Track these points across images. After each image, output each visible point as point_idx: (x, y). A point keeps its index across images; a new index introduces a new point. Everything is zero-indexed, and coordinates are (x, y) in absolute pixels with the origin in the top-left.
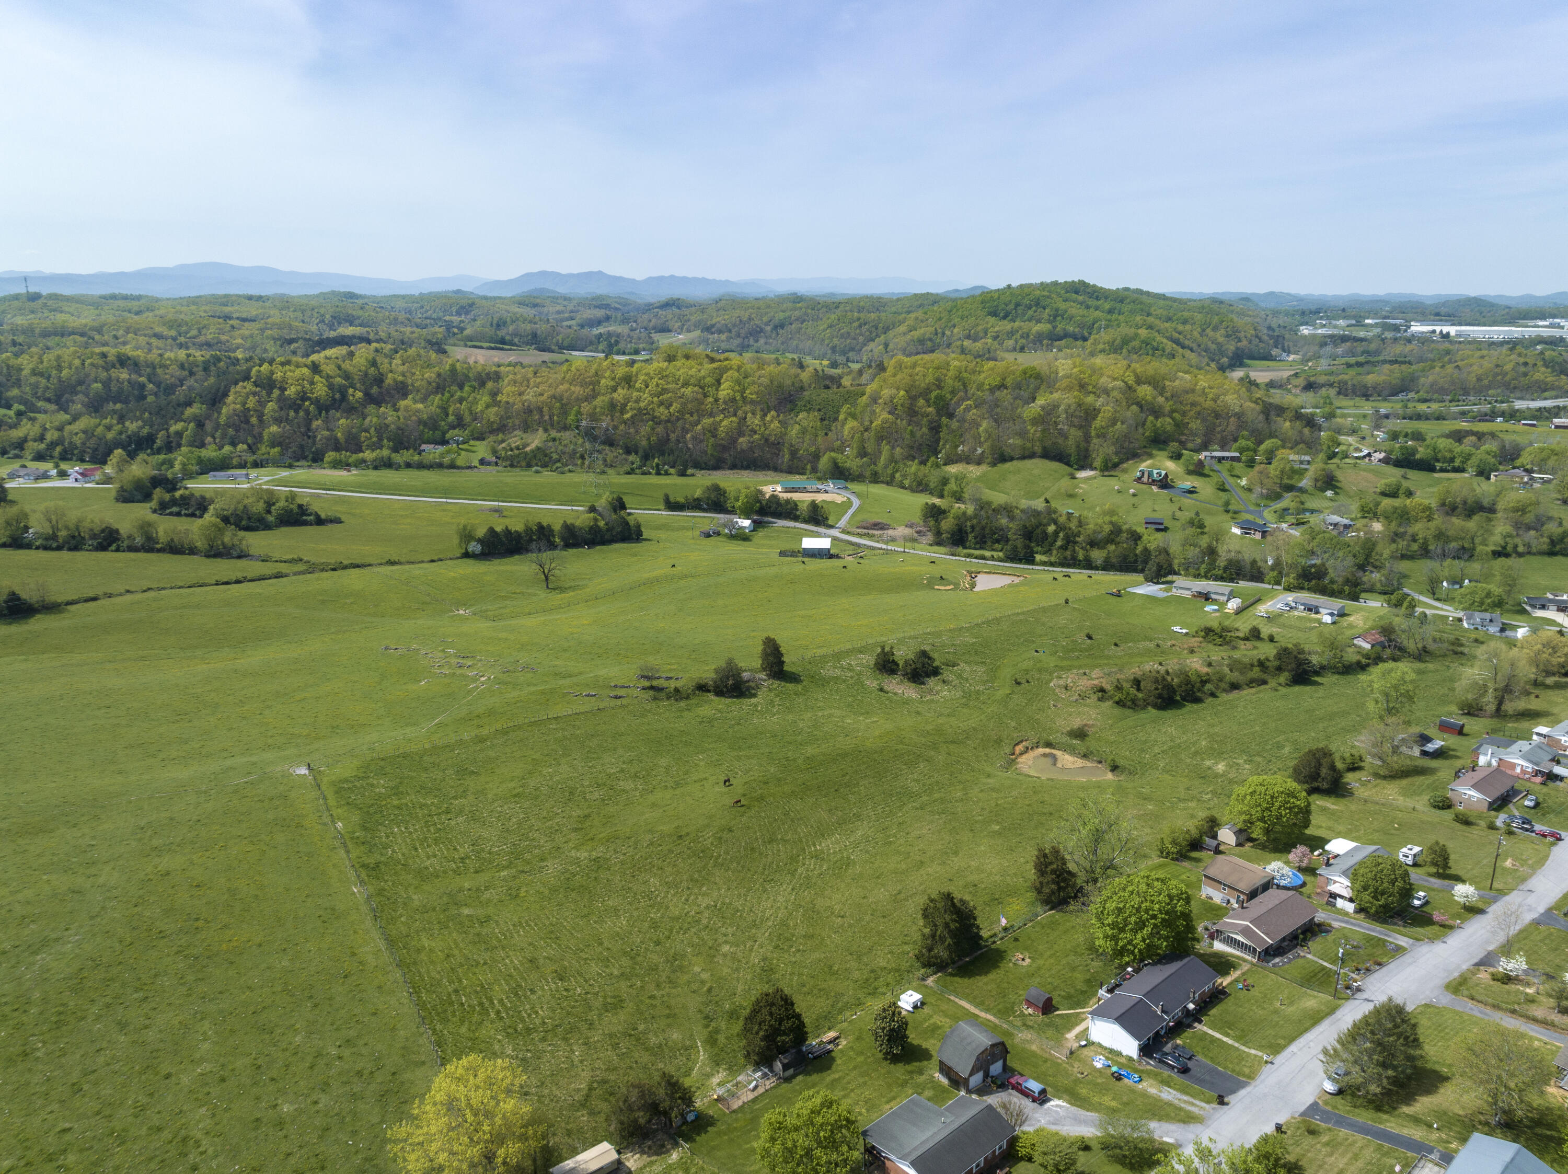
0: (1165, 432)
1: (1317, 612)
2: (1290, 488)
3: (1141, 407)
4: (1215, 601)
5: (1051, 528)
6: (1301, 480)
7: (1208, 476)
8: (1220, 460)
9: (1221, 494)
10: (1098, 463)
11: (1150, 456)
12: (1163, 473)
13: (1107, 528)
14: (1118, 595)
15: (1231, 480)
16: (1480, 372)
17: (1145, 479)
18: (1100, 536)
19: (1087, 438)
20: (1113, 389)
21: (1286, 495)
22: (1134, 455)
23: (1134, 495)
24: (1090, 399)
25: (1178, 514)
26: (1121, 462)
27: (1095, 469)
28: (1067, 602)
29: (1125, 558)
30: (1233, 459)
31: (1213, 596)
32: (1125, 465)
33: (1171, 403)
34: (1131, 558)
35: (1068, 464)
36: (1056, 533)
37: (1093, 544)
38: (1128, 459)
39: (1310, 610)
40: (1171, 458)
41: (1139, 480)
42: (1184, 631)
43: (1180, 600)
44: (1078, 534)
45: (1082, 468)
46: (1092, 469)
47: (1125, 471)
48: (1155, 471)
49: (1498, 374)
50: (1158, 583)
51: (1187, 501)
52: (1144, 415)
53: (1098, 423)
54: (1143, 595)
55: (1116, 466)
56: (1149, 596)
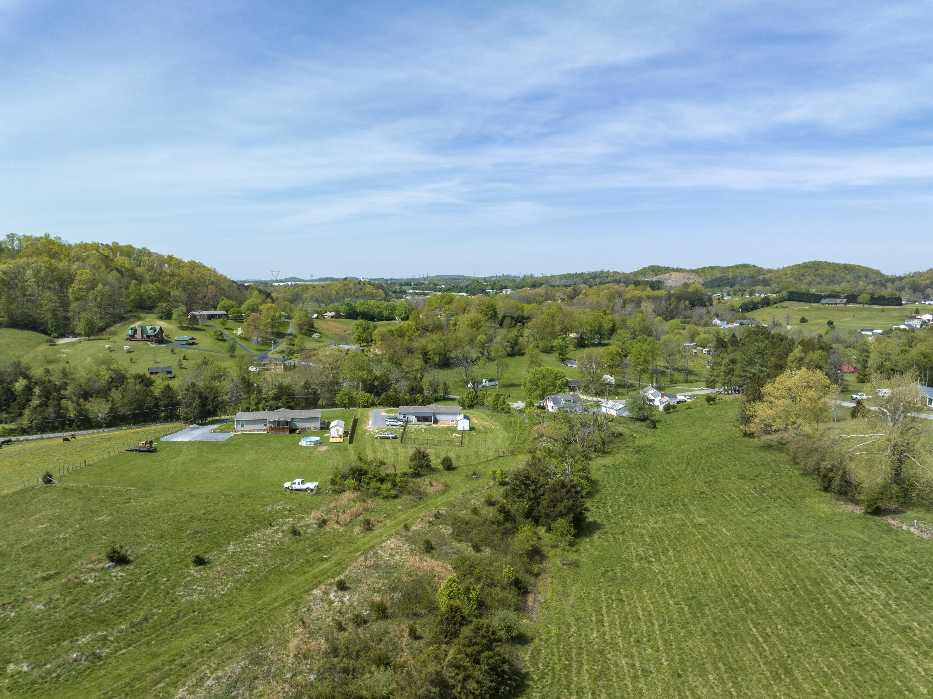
0: (150, 298)
1: (436, 422)
2: (281, 335)
3: (121, 273)
4: (305, 432)
5: (20, 385)
6: (287, 329)
7: (203, 330)
8: (210, 317)
9: (221, 343)
10: (81, 328)
11: (139, 318)
12: (158, 328)
13: (105, 375)
14: (150, 449)
15: (226, 332)
16: (337, 289)
17: (139, 336)
18: (97, 385)
19: (65, 304)
20: (88, 257)
21: (279, 340)
22: (120, 319)
23: (129, 351)
24: (62, 265)
25: (184, 363)
26: (107, 326)
27: (79, 335)
28: (48, 479)
29: (140, 404)
30: (220, 316)
31: (300, 425)
32: (113, 329)
33: (151, 274)
34: (149, 403)
35: (44, 332)
36: (29, 390)
37: (86, 395)
38: (115, 323)
39: (427, 419)
40: (161, 318)
41: (132, 338)
42: (311, 485)
43: (251, 439)
44: (64, 386)
45: (63, 335)
46: (75, 335)
47: (114, 334)
48: (148, 328)
49: (346, 290)
50: (202, 424)
51: (189, 351)
52: (126, 280)
53: (75, 286)
54: (192, 443)
55: (102, 330)
56: (202, 443)
